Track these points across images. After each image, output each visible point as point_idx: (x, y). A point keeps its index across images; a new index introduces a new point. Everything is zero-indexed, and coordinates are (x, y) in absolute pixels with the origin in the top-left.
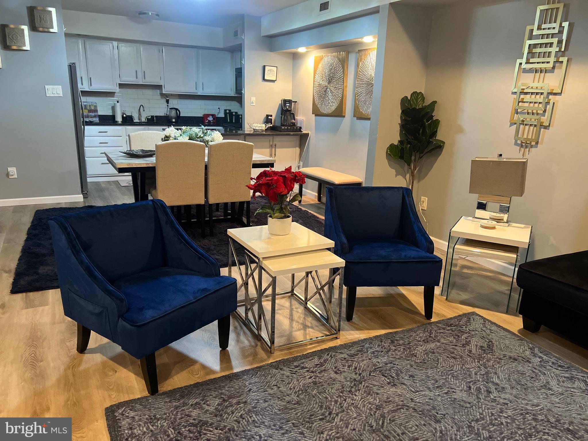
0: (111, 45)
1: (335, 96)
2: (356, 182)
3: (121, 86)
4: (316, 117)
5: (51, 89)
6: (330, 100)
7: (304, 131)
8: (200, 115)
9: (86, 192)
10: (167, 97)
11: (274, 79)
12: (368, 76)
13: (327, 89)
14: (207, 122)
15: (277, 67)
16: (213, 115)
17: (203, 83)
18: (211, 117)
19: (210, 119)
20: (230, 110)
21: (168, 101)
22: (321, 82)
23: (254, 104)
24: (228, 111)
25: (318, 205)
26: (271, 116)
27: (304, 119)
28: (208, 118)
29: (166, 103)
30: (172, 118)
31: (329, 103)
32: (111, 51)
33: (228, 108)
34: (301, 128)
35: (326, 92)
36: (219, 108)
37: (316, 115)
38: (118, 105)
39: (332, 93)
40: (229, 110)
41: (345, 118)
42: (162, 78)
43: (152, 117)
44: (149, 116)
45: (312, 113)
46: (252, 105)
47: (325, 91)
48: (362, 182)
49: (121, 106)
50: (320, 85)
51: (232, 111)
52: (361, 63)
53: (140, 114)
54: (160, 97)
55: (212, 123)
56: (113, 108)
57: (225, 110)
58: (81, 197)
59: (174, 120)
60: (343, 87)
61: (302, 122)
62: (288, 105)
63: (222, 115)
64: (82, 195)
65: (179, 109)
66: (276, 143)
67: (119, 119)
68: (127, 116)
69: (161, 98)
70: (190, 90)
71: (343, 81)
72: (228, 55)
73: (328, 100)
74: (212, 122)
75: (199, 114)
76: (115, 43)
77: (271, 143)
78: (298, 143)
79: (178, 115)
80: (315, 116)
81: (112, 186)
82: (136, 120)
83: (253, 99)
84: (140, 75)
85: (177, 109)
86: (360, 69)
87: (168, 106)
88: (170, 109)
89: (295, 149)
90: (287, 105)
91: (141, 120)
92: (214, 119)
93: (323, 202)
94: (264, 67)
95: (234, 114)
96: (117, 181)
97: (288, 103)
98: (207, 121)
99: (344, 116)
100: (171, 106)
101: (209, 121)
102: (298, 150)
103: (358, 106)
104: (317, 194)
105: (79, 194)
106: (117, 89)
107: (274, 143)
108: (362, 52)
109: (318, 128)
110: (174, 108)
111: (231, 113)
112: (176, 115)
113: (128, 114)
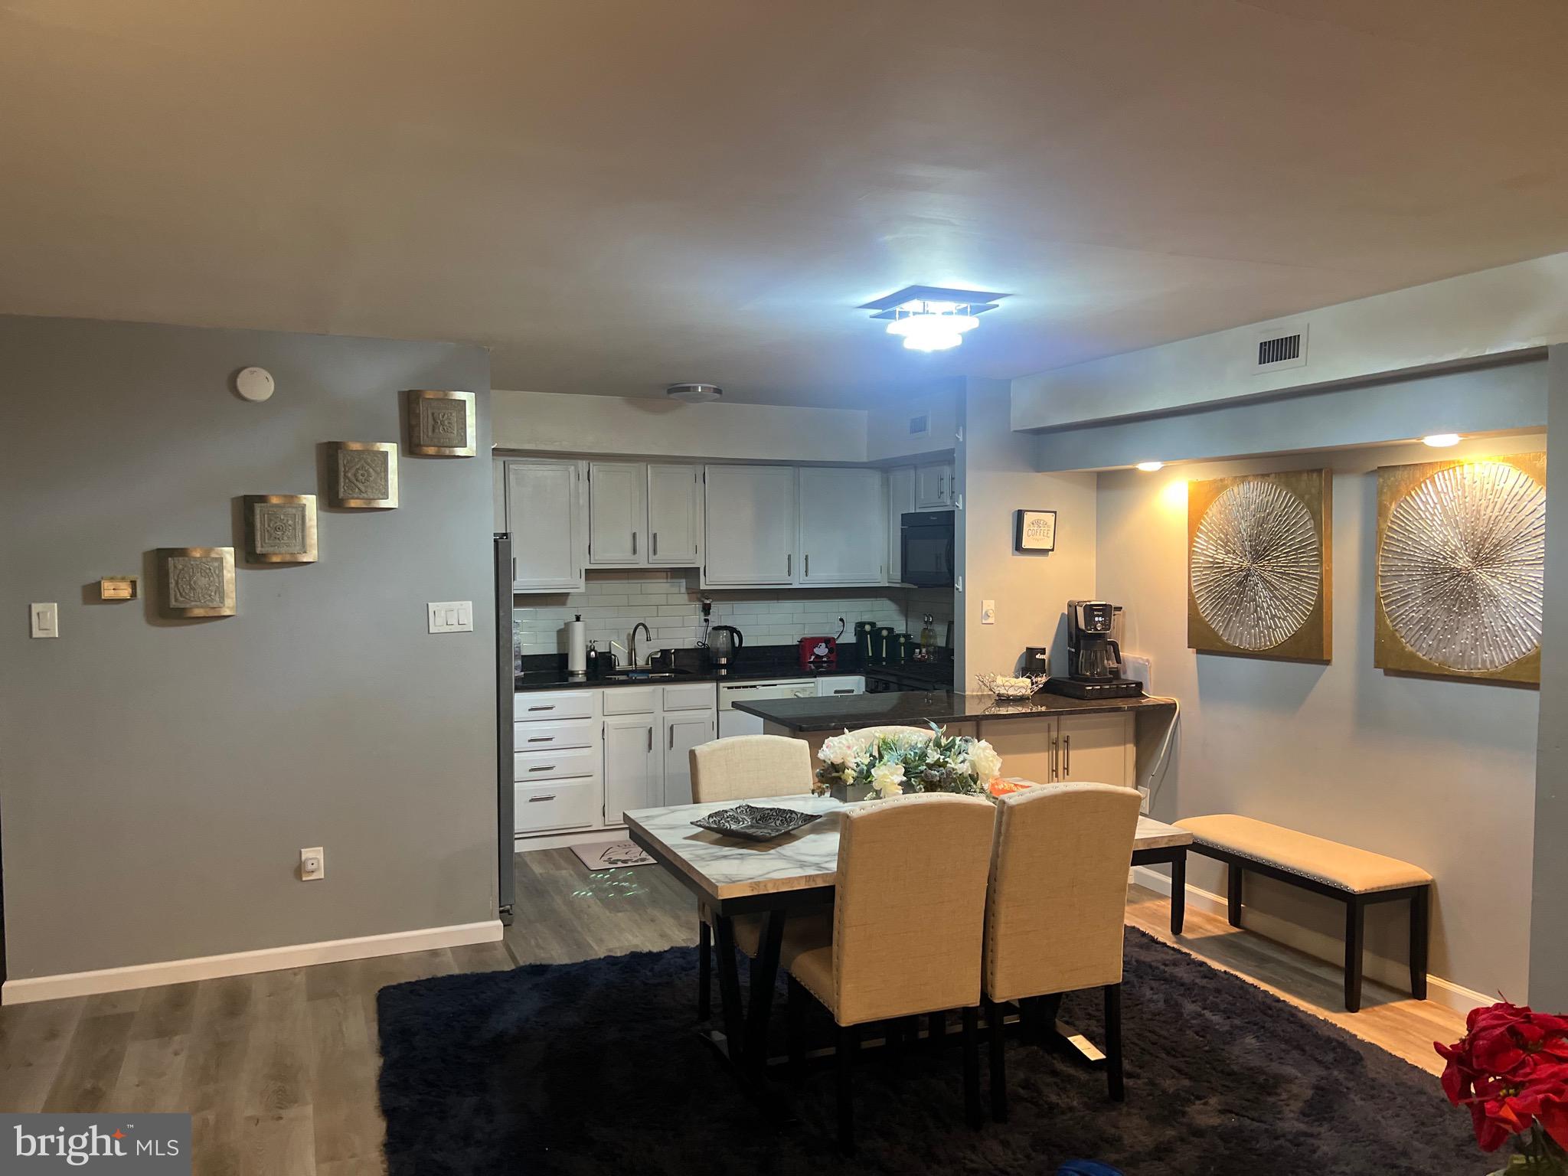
0: (572, 468)
1: (1285, 598)
2: (1415, 882)
3: (591, 574)
4: (1200, 656)
5: (443, 612)
6: (1262, 608)
7: (1153, 696)
8: (791, 640)
9: (508, 907)
10: (706, 600)
11: (1049, 547)
12: (1431, 545)
13: (1247, 576)
14: (812, 660)
15: (1055, 513)
16: (828, 641)
17: (807, 556)
18: (823, 645)
19: (822, 650)
20: (873, 624)
21: (706, 609)
22: (1220, 556)
23: (990, 620)
24: (868, 628)
25: (1230, 938)
26: (1043, 651)
27: (1151, 659)
28: (817, 651)
29: (702, 614)
30: (718, 654)
31: (1260, 618)
32: (572, 486)
33: (866, 618)
34: (1139, 685)
35: (1245, 587)
36: (841, 620)
37: (1199, 652)
38: (579, 627)
39: (1272, 592)
40: (869, 623)
41: (1329, 667)
42: (701, 549)
43: (665, 653)
44: (657, 653)
45: (1187, 646)
46: (984, 622)
47: (1241, 582)
48: (1433, 881)
49: (586, 629)
50: (1215, 565)
51: (879, 625)
52: (1393, 506)
53: (632, 650)
54: (686, 597)
55: (825, 662)
56: (564, 635)
57: (860, 626)
58: (497, 927)
59: (724, 661)
60: (1321, 574)
61: (1141, 668)
62: (1100, 619)
63: (849, 637)
64: (499, 923)
65: (739, 629)
66: (1067, 733)
67: (578, 664)
68: (600, 655)
69: (690, 600)
70: (775, 576)
71: (1320, 555)
72: (874, 480)
73: (1256, 611)
74: (825, 659)
75: (789, 638)
76: (583, 465)
77: (1054, 734)
78: (1131, 731)
79: (737, 645)
80: (1197, 653)
81: (564, 872)
82: (622, 663)
83: (989, 605)
84: (642, 543)
85: (732, 630)
86: (1392, 522)
87: (706, 621)
88: (715, 629)
89: (1123, 747)
90: (1097, 619)
91: (636, 664)
92: (831, 651)
93: (1249, 927)
94: (1020, 515)
95: (885, 633)
96: (570, 848)
97: (1098, 616)
98: (813, 657)
99: (1328, 662)
100: (714, 621)
101: (818, 656)
102: (1131, 749)
103: (1394, 635)
104: (1225, 902)
105: (492, 919)
106: (580, 585)
107: (1064, 733)
108: (1398, 472)
109: (1209, 690)
110: (726, 628)
111: (876, 632)
112: (730, 645)
113: (601, 648)
